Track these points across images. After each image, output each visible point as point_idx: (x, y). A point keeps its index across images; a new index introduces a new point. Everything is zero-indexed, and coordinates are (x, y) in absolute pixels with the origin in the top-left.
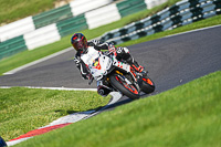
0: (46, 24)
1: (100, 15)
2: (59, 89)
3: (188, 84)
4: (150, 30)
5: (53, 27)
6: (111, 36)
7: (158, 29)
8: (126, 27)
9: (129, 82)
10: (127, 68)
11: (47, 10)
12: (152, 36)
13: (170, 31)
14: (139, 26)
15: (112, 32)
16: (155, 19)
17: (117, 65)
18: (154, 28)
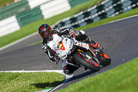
0: (8, 16)
1: (54, 6)
2: (20, 72)
3: (129, 62)
4: (95, 18)
5: (13, 19)
6: (63, 24)
7: (103, 16)
8: (75, 16)
9: (89, 57)
10: (86, 46)
11: (8, 4)
12: (98, 22)
13: (113, 17)
14: (87, 14)
15: (64, 20)
16: (100, 8)
17: (77, 44)
18: (99, 16)
